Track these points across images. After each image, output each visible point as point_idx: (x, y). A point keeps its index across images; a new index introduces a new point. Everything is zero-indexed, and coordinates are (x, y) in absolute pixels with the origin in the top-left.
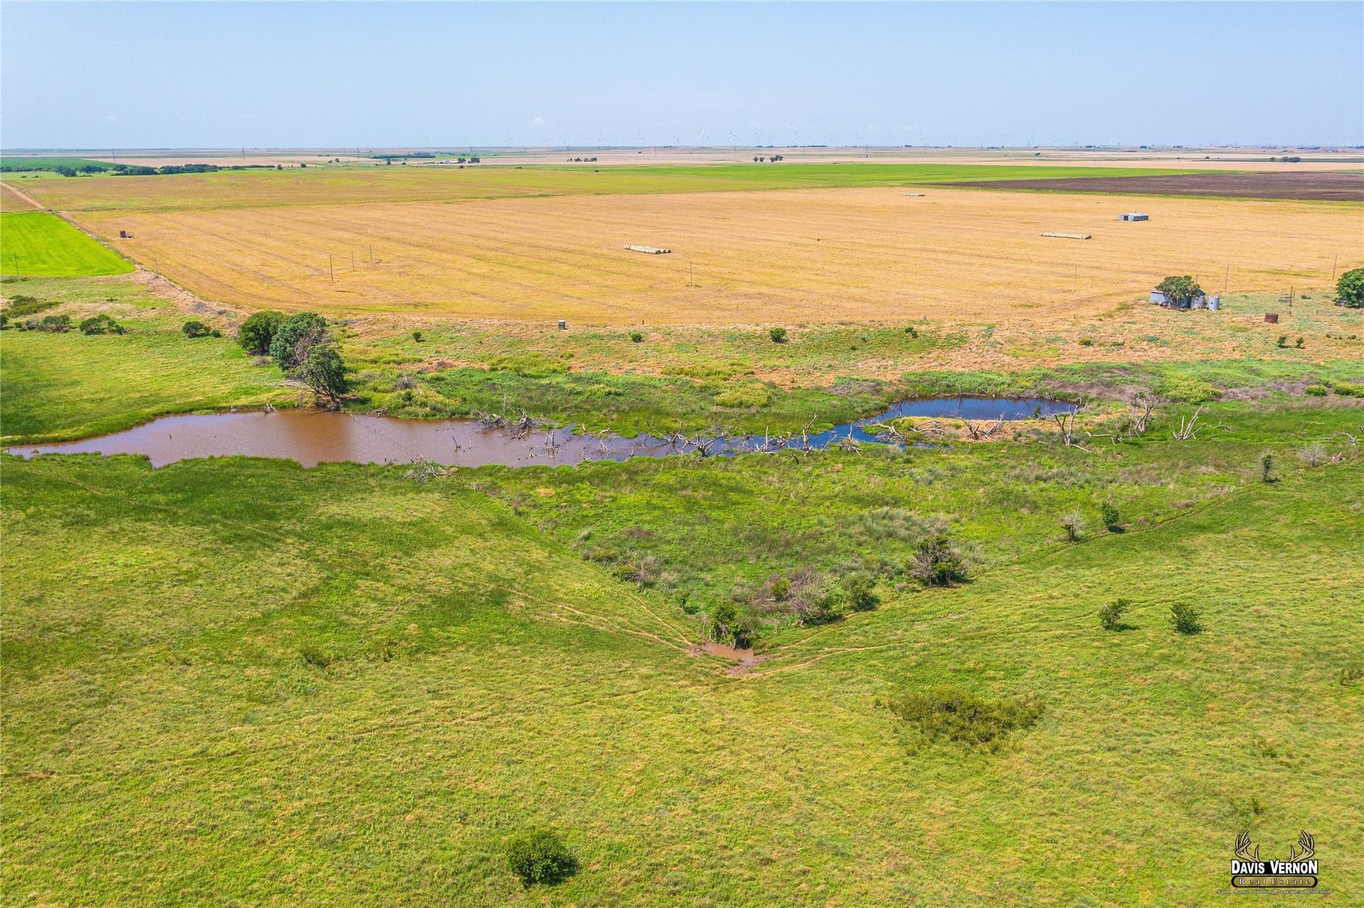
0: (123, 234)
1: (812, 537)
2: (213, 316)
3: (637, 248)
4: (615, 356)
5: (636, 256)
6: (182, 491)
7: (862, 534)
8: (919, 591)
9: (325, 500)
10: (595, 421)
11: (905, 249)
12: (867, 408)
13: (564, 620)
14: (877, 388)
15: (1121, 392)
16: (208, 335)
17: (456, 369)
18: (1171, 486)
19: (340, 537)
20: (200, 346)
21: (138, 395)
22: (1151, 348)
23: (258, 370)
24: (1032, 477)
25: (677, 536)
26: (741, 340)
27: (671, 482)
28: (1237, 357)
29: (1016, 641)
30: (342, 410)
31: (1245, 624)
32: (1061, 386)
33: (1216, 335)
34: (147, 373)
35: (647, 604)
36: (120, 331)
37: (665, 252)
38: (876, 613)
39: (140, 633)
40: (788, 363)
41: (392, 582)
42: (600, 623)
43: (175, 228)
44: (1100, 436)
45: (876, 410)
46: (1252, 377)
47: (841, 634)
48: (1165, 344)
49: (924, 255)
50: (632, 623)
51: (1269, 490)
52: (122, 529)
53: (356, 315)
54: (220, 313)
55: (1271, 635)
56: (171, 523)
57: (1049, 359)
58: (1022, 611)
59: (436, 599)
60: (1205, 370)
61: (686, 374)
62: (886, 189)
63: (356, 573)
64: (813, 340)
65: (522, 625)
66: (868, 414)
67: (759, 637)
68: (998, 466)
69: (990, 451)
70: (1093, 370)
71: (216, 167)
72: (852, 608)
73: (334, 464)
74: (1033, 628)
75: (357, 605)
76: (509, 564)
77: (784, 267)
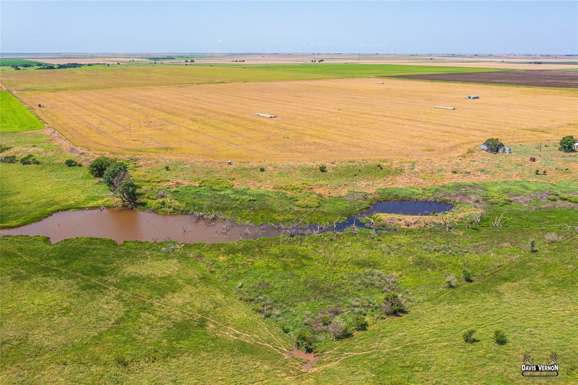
0: (40, 106)
1: (339, 286)
2: (78, 155)
3: (262, 115)
4: (253, 179)
5: (262, 119)
6: (64, 258)
7: (360, 284)
8: (385, 319)
9: (126, 263)
10: (244, 216)
11: (376, 115)
12: (361, 208)
13: (231, 336)
14: (365, 197)
15: (470, 199)
16: (76, 165)
17: (184, 186)
18: (492, 255)
19: (133, 286)
20: (73, 172)
21: (45, 200)
22: (482, 175)
23: (98, 186)
24: (433, 250)
25: (280, 286)
26: (307, 171)
27: (277, 252)
28: (518, 180)
29: (427, 349)
30: (135, 209)
31: (525, 339)
32: (444, 196)
33: (509, 168)
34: (48, 187)
35: (267, 327)
36: (38, 163)
37: (274, 117)
38: (366, 332)
39: (45, 345)
40: (327, 183)
41: (156, 314)
42: (247, 338)
43: (62, 102)
44: (460, 225)
45: (365, 209)
46: (525, 190)
47: (351, 345)
48: (488, 173)
49: (385, 119)
50: (261, 338)
51: (533, 256)
52: (38, 282)
53: (140, 155)
54: (82, 154)
55: (537, 345)
56: (59, 277)
57: (439, 181)
58: (429, 331)
59: (176, 324)
60: (505, 186)
61: (284, 189)
62: (368, 79)
63: (140, 308)
64: (338, 171)
65: (213, 340)
66: (362, 212)
67: (316, 347)
68: (418, 242)
69: (414, 233)
70: (457, 187)
71: (81, 64)
72: (356, 329)
73: (130, 242)
74: (435, 341)
75: (140, 328)
76: (208, 303)
77: (325, 126)
